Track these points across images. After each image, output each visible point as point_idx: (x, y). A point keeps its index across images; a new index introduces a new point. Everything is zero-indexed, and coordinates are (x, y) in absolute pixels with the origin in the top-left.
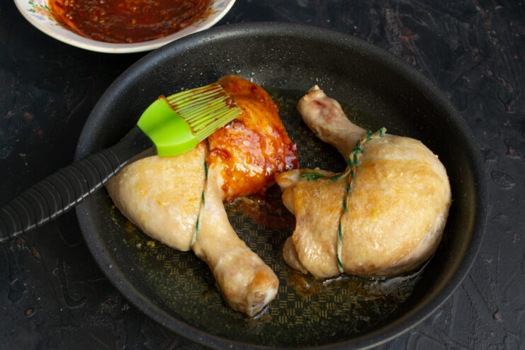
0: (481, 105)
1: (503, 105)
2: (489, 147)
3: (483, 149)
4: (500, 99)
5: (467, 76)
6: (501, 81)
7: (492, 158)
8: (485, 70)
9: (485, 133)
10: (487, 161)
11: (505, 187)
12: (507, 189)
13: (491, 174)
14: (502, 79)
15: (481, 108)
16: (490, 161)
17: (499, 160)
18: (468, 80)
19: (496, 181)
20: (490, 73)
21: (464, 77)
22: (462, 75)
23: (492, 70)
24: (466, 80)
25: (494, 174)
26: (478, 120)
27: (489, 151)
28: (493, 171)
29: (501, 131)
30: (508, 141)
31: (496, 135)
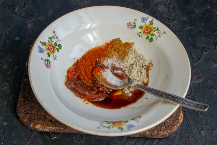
0: (202, 24)
1: (214, 24)
2: (205, 46)
3: (202, 46)
4: (213, 20)
5: (196, 8)
6: (215, 12)
7: (206, 51)
8: (206, 6)
9: (203, 38)
10: (203, 53)
11: (212, 66)
12: (213, 67)
13: (205, 60)
14: (215, 11)
15: (203, 25)
16: (205, 52)
17: (209, 52)
18: (197, 11)
19: (207, 63)
20: (209, 7)
21: (195, 9)
22: (194, 8)
23: (210, 6)
24: (195, 11)
25: (206, 59)
26: (200, 32)
27: (205, 47)
28: (206, 58)
29: (212, 37)
30: (215, 42)
31: (210, 39)
